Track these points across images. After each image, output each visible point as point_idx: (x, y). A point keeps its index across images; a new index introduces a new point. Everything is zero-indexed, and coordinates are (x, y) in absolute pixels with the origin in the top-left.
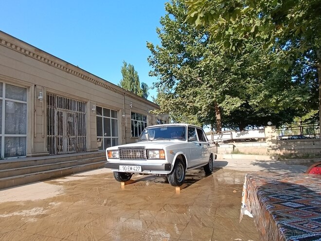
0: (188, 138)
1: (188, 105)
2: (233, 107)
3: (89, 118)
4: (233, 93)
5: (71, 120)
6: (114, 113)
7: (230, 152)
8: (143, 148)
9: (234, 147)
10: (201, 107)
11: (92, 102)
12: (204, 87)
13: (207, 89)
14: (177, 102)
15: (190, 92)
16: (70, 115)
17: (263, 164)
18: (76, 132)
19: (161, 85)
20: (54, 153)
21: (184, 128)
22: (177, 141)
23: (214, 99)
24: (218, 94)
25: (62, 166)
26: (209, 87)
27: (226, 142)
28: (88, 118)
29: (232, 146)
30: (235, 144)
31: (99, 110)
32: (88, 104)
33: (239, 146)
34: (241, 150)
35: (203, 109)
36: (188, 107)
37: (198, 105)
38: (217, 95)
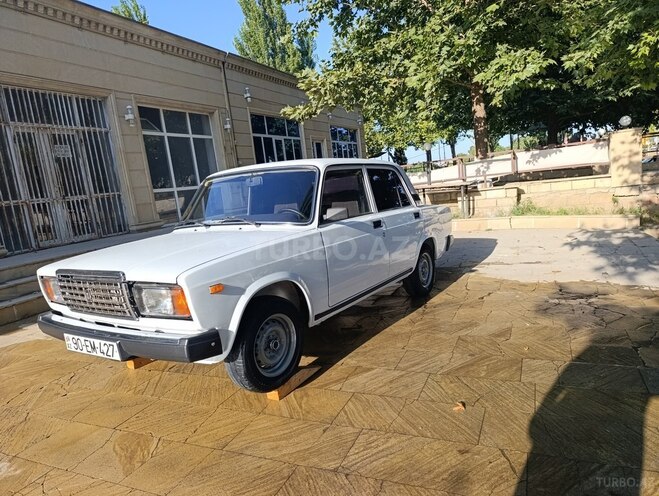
0: (323, 211)
1: (386, 84)
2: (511, 81)
4: (518, 35)
5: (65, 152)
7: (507, 209)
9: (519, 196)
10: (422, 89)
11: (119, 95)
12: (433, 23)
13: (442, 31)
14: (349, 79)
15: (393, 44)
18: (88, 184)
19: (312, 28)
21: (311, 175)
23: (460, 61)
24: (471, 42)
26: (451, 21)
27: (499, 182)
29: (514, 193)
30: (523, 186)
31: (148, 116)
32: (111, 101)
33: (535, 190)
34: (540, 203)
35: (426, 94)
36: (387, 91)
37: (412, 82)
38: (469, 47)
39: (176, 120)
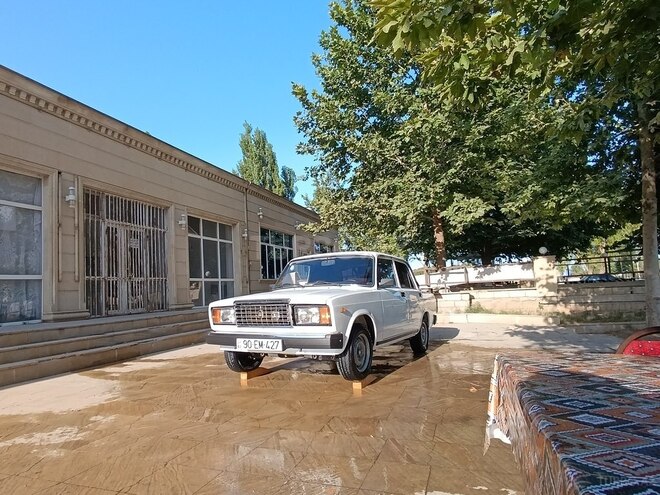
0: (379, 281)
1: (377, 213)
2: (469, 218)
3: (173, 241)
4: (469, 189)
5: (135, 244)
6: (225, 231)
7: (463, 309)
8: (285, 303)
9: (470, 300)
10: (405, 218)
11: (178, 207)
12: (410, 175)
13: (416, 181)
14: (355, 208)
15: (382, 187)
16: (133, 235)
17: (529, 333)
18: (146, 270)
19: (321, 172)
20: (100, 313)
21: (369, 261)
22: (354, 289)
23: (430, 202)
24: (438, 190)
25: (116, 339)
26: (421, 176)
27: (455, 289)
28: (171, 240)
29: (467, 297)
30: (473, 292)
31: (193, 223)
32: (172, 210)
33: (482, 297)
34: (486, 306)
35: (408, 222)
36: (378, 218)
37: (398, 213)
38: (436, 193)
39: (210, 227)
